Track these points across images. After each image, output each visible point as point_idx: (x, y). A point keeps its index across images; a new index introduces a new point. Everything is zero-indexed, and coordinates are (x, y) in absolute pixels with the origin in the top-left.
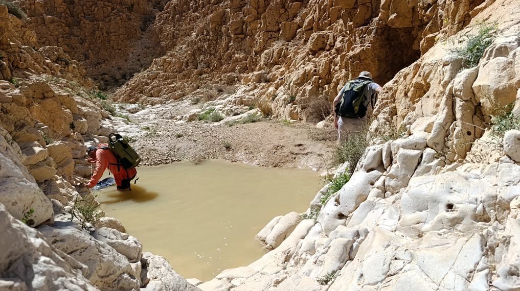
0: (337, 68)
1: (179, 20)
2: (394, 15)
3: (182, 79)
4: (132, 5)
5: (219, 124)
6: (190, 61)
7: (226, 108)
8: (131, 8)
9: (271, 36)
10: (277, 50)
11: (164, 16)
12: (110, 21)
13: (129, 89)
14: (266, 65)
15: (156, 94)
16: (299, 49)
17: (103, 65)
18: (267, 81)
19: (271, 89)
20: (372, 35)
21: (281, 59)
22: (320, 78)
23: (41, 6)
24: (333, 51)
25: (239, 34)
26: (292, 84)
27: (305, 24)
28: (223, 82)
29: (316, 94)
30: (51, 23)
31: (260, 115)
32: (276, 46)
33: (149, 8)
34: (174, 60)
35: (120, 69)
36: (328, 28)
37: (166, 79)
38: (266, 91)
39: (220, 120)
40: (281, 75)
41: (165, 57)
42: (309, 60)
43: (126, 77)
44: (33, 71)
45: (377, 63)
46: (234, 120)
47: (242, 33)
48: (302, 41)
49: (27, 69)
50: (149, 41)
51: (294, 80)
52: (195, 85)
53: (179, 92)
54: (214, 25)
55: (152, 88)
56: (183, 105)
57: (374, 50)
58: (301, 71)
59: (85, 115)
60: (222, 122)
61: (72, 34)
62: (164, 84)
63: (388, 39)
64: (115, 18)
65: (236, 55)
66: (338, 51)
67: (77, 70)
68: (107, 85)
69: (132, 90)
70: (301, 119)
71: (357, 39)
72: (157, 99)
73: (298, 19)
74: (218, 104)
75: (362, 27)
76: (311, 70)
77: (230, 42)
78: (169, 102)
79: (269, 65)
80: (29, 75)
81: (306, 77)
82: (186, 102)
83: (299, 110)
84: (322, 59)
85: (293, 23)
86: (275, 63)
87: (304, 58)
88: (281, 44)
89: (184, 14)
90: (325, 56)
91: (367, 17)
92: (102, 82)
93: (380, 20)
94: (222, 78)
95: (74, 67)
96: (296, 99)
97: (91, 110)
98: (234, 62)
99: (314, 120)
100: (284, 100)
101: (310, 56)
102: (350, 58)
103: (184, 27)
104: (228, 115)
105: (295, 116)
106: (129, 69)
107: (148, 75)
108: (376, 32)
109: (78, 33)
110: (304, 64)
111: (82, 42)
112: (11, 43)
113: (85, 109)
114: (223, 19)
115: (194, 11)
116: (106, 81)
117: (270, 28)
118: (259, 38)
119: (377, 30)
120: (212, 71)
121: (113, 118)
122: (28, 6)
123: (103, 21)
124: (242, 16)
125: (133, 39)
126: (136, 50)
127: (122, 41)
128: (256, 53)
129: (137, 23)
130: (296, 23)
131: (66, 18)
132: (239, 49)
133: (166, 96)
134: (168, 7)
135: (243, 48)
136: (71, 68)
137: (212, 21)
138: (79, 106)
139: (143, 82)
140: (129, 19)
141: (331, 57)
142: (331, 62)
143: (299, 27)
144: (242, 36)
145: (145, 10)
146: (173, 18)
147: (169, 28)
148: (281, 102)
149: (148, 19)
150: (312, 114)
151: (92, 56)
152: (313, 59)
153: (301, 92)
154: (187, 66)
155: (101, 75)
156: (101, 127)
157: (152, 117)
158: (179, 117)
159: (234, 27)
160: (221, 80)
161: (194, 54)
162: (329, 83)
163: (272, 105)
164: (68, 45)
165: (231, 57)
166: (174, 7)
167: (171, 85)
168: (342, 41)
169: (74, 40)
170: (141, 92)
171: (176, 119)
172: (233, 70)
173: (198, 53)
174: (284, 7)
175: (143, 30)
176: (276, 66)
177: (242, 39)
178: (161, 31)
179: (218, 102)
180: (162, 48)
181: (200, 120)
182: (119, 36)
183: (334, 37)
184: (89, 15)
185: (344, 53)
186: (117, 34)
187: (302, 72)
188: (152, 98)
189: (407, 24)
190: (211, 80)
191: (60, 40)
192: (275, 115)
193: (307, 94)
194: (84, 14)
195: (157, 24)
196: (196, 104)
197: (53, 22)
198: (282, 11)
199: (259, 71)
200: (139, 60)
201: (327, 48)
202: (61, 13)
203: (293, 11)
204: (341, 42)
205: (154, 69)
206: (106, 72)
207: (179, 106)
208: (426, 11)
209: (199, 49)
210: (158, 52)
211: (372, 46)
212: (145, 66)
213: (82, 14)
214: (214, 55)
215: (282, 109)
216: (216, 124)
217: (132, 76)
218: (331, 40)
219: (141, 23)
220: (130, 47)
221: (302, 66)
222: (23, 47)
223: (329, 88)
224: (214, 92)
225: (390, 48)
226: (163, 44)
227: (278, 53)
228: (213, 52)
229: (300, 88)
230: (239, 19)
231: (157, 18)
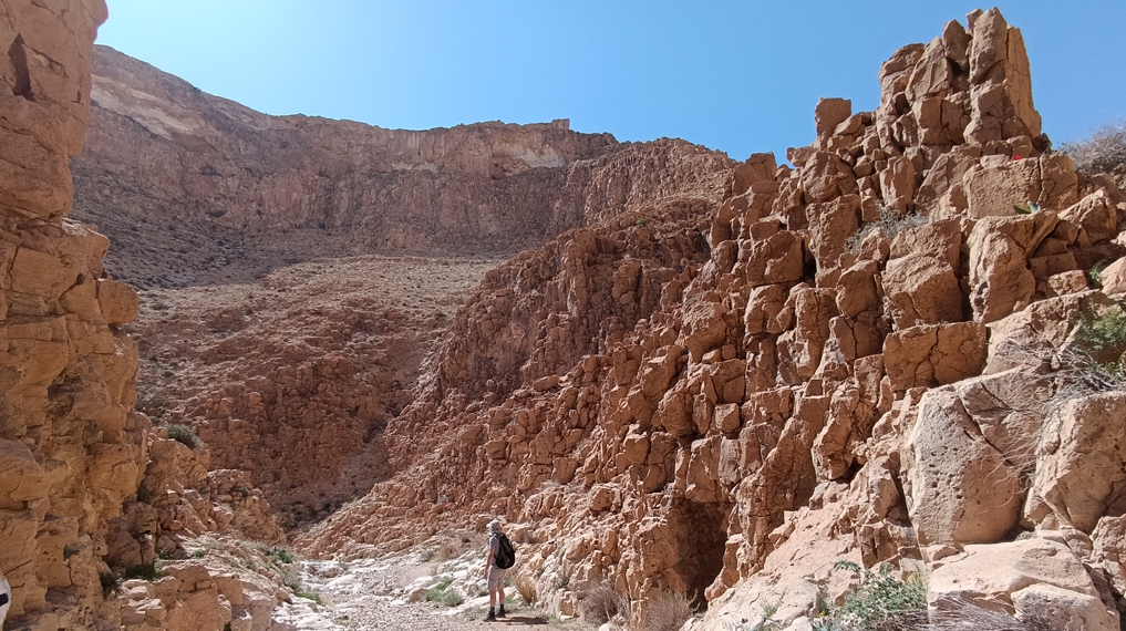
0: (625, 542)
1: (419, 430)
2: (693, 486)
3: (412, 517)
4: (357, 408)
5: (456, 612)
6: (427, 491)
7: (470, 583)
8: (354, 412)
9: (542, 471)
10: (548, 497)
11: (399, 424)
12: (321, 428)
13: (330, 527)
14: (532, 516)
15: (370, 539)
16: (578, 498)
17: (299, 490)
18: (532, 541)
19: (538, 556)
20: (668, 506)
21: (553, 509)
22: (603, 554)
23: (228, 406)
24: (620, 515)
25: (500, 459)
26: (564, 558)
27: (586, 464)
28: (471, 526)
29: (598, 576)
30: (236, 428)
31: (519, 599)
32: (548, 489)
33: (380, 412)
34: (405, 487)
35: (323, 495)
36: (614, 479)
37: (388, 516)
38: (530, 557)
39: (458, 604)
40: (553, 536)
41: (392, 482)
42: (589, 523)
43: (329, 508)
44: (190, 532)
45: (677, 545)
46: (477, 606)
47: (503, 457)
48: (583, 485)
49: (182, 531)
50: (373, 457)
51: (567, 552)
52: (430, 529)
53: (405, 539)
54: (466, 444)
55: (366, 529)
56: (408, 562)
57: (671, 528)
58: (577, 540)
59: (251, 607)
60: (460, 609)
61: (263, 444)
62: (385, 524)
63: (689, 511)
64: (329, 424)
65: (494, 488)
66: (627, 517)
67: (257, 505)
68: (298, 519)
69: (335, 530)
70: (576, 616)
71: (649, 508)
72: (370, 547)
73: (577, 454)
74: (460, 569)
75: (653, 494)
76: (591, 540)
77: (486, 469)
78: (388, 555)
79: (537, 517)
80: (182, 541)
81: (583, 550)
82: (414, 557)
83: (574, 600)
84: (606, 526)
85: (570, 460)
86: (545, 515)
87: (582, 518)
88: (554, 488)
89: (427, 422)
90: (610, 522)
91: (661, 480)
92: (292, 515)
93: (676, 488)
94: (471, 520)
95: (254, 500)
96: (571, 582)
97: (262, 597)
98: (490, 497)
99: (595, 620)
100: (554, 581)
101: (591, 517)
102: (641, 536)
103: (424, 440)
104: (471, 594)
105: (568, 610)
106: (337, 496)
107: (363, 508)
108: (673, 503)
109: (272, 443)
110: (582, 527)
111: (275, 455)
112: (169, 492)
113: (254, 596)
114: (479, 438)
115: (441, 420)
116: (299, 513)
117: (540, 460)
118: (526, 472)
119: (673, 501)
120: (458, 507)
121: (294, 599)
122: (210, 406)
123: (312, 427)
124: (504, 434)
125: (351, 453)
126: (351, 468)
127: (334, 455)
128: (520, 492)
129: (359, 431)
130: (575, 459)
131: (260, 421)
132: (498, 480)
133: (384, 544)
134: (406, 412)
135: (503, 478)
136: (249, 502)
137: (464, 438)
138: (245, 591)
139: (354, 518)
140: (350, 426)
141: (618, 525)
142: (618, 532)
143: (579, 465)
144: (504, 462)
145: (374, 414)
146: (412, 427)
147: (404, 440)
148: (548, 584)
149: (376, 426)
150: (592, 609)
151: (285, 476)
152: (595, 523)
153: (577, 572)
154: (422, 498)
155: (293, 505)
156: (274, 622)
157: (357, 587)
158: (397, 591)
159: (493, 450)
160: (469, 523)
161: (433, 482)
162: (615, 562)
163: (537, 586)
164: (253, 460)
165: (485, 491)
166: (415, 413)
167: (395, 527)
168: (631, 504)
169: (264, 453)
170: (348, 534)
171: (393, 595)
172: (487, 509)
173: (440, 480)
174: (560, 434)
175: (366, 441)
176: (547, 520)
177: (503, 466)
178: (392, 443)
179: (460, 566)
180: (390, 466)
181: (428, 600)
182: (330, 448)
183: (621, 495)
184: (294, 419)
185: (634, 522)
186: (329, 445)
187: (579, 542)
188: (364, 545)
189: (710, 497)
190: (454, 521)
191: (244, 452)
192: (539, 603)
193: (586, 575)
194: (287, 417)
195: (388, 433)
196: (427, 561)
197: (239, 427)
198: (557, 439)
199: (522, 522)
200: (353, 484)
201: (613, 508)
202: (255, 415)
203: (572, 441)
204: (629, 505)
205: (374, 498)
206: (301, 499)
207: (400, 564)
208: (730, 490)
209: (442, 475)
210: (383, 473)
211: (669, 522)
212: (359, 493)
213: (284, 418)
214: (462, 484)
215: (550, 595)
216: (452, 612)
217: (338, 507)
218: (617, 499)
219: (365, 431)
220: (344, 464)
221: (580, 530)
222: (186, 491)
223: (616, 569)
224: (456, 543)
225: (693, 523)
226: (392, 461)
227: (549, 502)
228: (461, 480)
229: (577, 565)
230: (501, 439)
231: (389, 426)
